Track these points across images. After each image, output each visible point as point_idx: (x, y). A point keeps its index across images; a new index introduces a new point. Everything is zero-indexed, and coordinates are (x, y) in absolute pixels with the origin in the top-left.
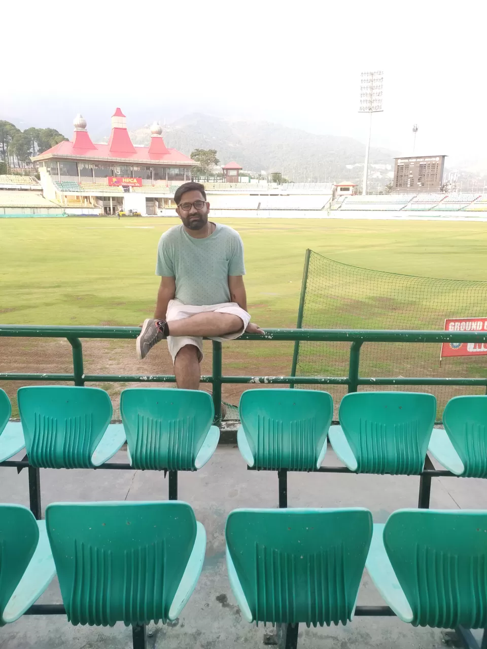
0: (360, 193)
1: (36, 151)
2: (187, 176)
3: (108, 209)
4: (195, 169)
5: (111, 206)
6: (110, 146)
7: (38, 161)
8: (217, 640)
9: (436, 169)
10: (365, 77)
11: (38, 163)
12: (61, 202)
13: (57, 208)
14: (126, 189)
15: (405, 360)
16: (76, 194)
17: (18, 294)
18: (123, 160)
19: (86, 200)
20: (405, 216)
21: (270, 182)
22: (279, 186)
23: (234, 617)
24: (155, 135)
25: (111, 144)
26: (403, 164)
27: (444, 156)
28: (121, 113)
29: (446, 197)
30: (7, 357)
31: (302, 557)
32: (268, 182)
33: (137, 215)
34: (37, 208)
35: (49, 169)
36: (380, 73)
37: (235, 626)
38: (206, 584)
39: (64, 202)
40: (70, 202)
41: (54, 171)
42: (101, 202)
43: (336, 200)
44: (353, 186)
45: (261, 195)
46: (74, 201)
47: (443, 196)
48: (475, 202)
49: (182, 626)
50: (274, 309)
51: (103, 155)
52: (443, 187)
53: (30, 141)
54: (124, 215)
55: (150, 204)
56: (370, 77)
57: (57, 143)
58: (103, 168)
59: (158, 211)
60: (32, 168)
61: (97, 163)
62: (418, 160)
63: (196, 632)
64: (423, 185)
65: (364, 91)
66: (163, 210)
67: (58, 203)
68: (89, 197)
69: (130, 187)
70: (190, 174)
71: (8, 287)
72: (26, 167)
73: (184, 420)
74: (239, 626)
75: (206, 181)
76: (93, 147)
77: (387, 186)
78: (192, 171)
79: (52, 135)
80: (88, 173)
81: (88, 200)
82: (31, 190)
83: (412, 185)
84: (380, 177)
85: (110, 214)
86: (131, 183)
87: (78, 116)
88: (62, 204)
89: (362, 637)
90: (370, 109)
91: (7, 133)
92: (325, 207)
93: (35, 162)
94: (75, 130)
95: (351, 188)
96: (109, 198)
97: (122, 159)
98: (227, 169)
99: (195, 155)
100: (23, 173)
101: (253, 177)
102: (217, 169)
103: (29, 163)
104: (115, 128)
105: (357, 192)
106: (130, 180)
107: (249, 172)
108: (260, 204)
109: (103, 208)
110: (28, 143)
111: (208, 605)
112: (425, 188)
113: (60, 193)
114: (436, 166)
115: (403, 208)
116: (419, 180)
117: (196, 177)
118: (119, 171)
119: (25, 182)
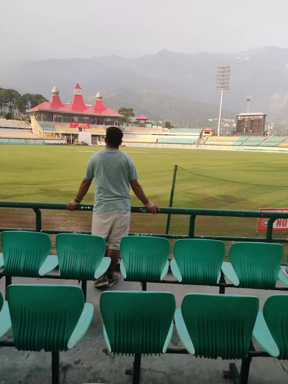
0: (216, 135)
1: (29, 107)
2: (115, 123)
3: (69, 141)
4: (121, 119)
5: (71, 139)
6: (72, 105)
7: (30, 112)
8: (100, 371)
9: (260, 123)
10: (220, 70)
11: (30, 113)
12: (43, 136)
13: (40, 139)
14: (80, 129)
16: (51, 132)
17: (14, 188)
19: (57, 135)
20: (241, 149)
21: (164, 128)
22: (169, 130)
23: (111, 360)
24: (98, 99)
25: (73, 103)
26: (241, 119)
27: (265, 115)
28: (79, 87)
29: (266, 139)
33: (86, 144)
34: (28, 139)
35: (36, 117)
36: (228, 67)
37: (111, 365)
38: (98, 343)
39: (44, 136)
40: (48, 136)
41: (39, 119)
42: (65, 137)
43: (202, 139)
44: (212, 131)
45: (158, 135)
46: (50, 136)
47: (264, 138)
48: (283, 142)
49: (82, 364)
50: (162, 201)
51: (68, 110)
52: (265, 133)
54: (78, 145)
55: (94, 138)
56: (223, 70)
57: (42, 103)
58: (68, 118)
59: (98, 142)
60: (26, 116)
61: (64, 114)
62: (250, 117)
63: (89, 367)
64: (253, 131)
65: (219, 77)
66: (101, 142)
67: (40, 136)
68: (59, 133)
69: (83, 128)
70: (117, 122)
72: (23, 116)
73: (90, 251)
74: (113, 365)
75: (127, 126)
76: (62, 106)
77: (232, 131)
78: (119, 120)
79: (39, 98)
80: (58, 120)
82: (25, 129)
83: (246, 131)
84: (229, 126)
85: (70, 143)
86: (84, 126)
87: (54, 87)
88: (42, 137)
89: (179, 372)
90: (222, 88)
91: (13, 96)
92: (196, 143)
93: (28, 113)
94: (52, 95)
95: (211, 132)
96: (70, 134)
97: (79, 112)
98: (139, 120)
99: (121, 111)
100: (21, 119)
101: (154, 124)
102: (133, 119)
103: (25, 113)
104: (75, 95)
105: (214, 134)
106: (83, 124)
107: (151, 121)
108: (157, 140)
109: (66, 140)
110: (25, 102)
111: (98, 354)
112: (254, 134)
113: (42, 131)
114: (261, 121)
115: (241, 144)
116: (251, 129)
117: (121, 123)
118: (77, 119)
119: (22, 124)
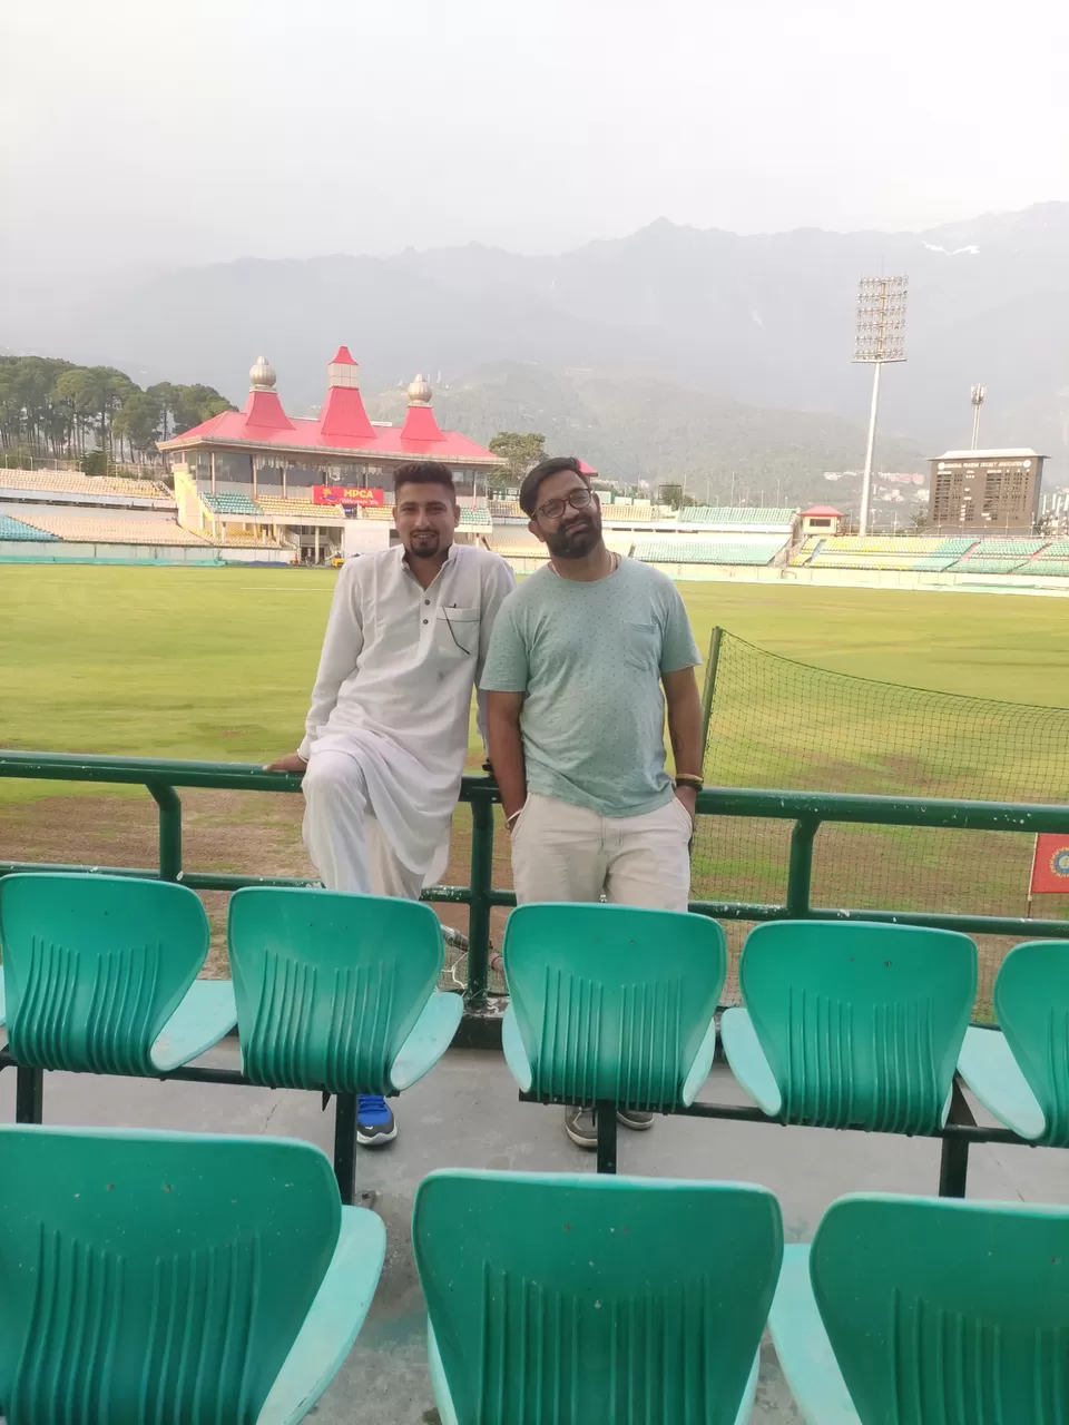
0: (855, 532)
1: (170, 429)
2: (478, 486)
3: (309, 551)
4: (498, 473)
5: (317, 547)
6: (323, 422)
7: (172, 450)
9: (1023, 485)
10: (869, 290)
11: (172, 454)
12: (214, 536)
13: (204, 546)
14: (351, 511)
15: (946, 897)
16: (245, 519)
18: (346, 451)
19: (264, 531)
20: (951, 583)
21: (658, 504)
22: (677, 513)
24: (417, 403)
25: (324, 419)
26: (950, 473)
27: (1041, 459)
28: (350, 357)
29: (1047, 545)
30: (62, 851)
31: (597, 1306)
32: (652, 504)
34: (161, 545)
35: (193, 467)
36: (900, 281)
39: (219, 535)
40: (232, 535)
41: (203, 473)
42: (296, 538)
43: (799, 545)
44: (839, 517)
45: (636, 530)
46: (241, 534)
47: (1039, 543)
51: (307, 440)
52: (1041, 523)
53: (159, 410)
56: (880, 290)
57: (213, 415)
58: (305, 469)
60: (158, 464)
61: (291, 456)
62: (984, 465)
64: (994, 518)
65: (866, 319)
67: (205, 537)
68: (272, 525)
69: (359, 508)
70: (486, 483)
71: (83, 704)
72: (147, 462)
73: (370, 968)
76: (287, 425)
77: (914, 518)
78: (492, 478)
79: (204, 399)
80: (271, 478)
81: (270, 533)
82: (153, 509)
83: (969, 517)
84: (900, 499)
85: (312, 561)
86: (362, 499)
87: (260, 360)
88: (214, 539)
90: (877, 356)
91: (113, 393)
92: (776, 559)
93: (166, 452)
94: (252, 389)
95: (834, 521)
96: (314, 527)
99: (499, 444)
100: (140, 475)
101: (620, 492)
103: (153, 454)
104: (335, 387)
105: (847, 530)
106: (360, 493)
107: (613, 483)
108: (632, 548)
109: (299, 549)
110: (155, 414)
112: (997, 526)
113: (211, 517)
114: (1024, 480)
115: (950, 566)
116: (987, 507)
117: (498, 490)
118: (338, 475)
119: (143, 492)
